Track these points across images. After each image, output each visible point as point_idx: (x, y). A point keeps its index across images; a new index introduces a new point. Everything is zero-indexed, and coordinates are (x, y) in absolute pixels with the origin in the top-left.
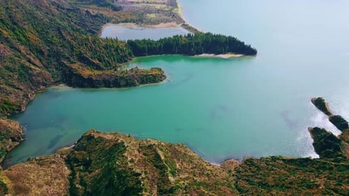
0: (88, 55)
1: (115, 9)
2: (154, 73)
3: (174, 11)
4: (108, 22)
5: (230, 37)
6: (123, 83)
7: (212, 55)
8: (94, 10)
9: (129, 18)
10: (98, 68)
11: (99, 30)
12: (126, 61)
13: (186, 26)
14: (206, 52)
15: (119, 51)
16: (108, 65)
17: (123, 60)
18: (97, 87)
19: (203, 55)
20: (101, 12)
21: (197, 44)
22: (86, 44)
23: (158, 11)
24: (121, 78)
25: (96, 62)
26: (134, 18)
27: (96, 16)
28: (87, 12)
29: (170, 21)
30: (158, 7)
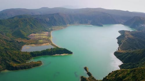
0: (16, 59)
1: (28, 39)
2: (38, 63)
3: (49, 39)
4: (25, 44)
5: (64, 49)
7: (59, 55)
8: (20, 40)
9: (33, 42)
10: (19, 63)
11: (21, 48)
12: (29, 59)
13: (52, 44)
14: (57, 54)
15: (27, 56)
16: (23, 61)
17: (28, 59)
18: (18, 70)
20: (23, 41)
21: (54, 52)
22: (15, 55)
23: (44, 39)
24: (27, 66)
25: (19, 61)
26: (34, 42)
27: (20, 43)
28: (17, 41)
29: (47, 43)
30: (44, 37)
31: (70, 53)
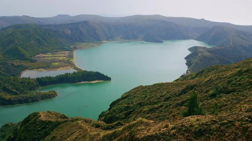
0: (10, 87)
1: (32, 61)
2: (50, 93)
3: (70, 61)
4: (26, 69)
5: (96, 72)
6: (30, 100)
7: (87, 82)
8: (17, 63)
9: (41, 66)
10: (16, 94)
11: (20, 74)
12: (34, 89)
13: (75, 68)
14: (83, 81)
15: (30, 84)
16: (22, 92)
17: (32, 89)
18: (14, 104)
19: (82, 82)
20: (22, 64)
21: (78, 77)
22: (9, 82)
23: (60, 61)
24: (29, 98)
25: (15, 90)
26: (44, 66)
27: (18, 66)
28: (12, 64)
29: (67, 66)
30: (61, 58)
31: (107, 79)
